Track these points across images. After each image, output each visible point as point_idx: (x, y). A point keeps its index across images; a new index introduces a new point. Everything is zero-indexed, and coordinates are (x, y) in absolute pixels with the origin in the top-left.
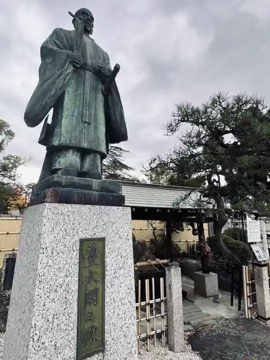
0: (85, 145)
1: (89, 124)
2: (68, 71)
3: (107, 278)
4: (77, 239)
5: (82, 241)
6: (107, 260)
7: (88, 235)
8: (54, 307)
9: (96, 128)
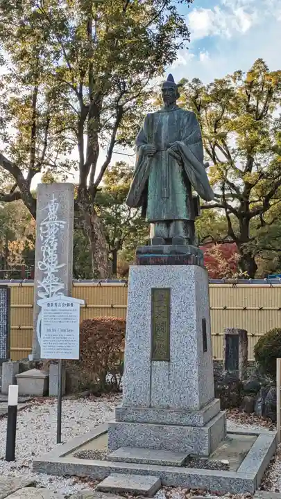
0: (165, 217)
1: (168, 198)
2: (145, 162)
3: (172, 316)
4: (149, 287)
5: (154, 290)
6: (172, 304)
7: (158, 286)
8: (138, 326)
9: (174, 199)
